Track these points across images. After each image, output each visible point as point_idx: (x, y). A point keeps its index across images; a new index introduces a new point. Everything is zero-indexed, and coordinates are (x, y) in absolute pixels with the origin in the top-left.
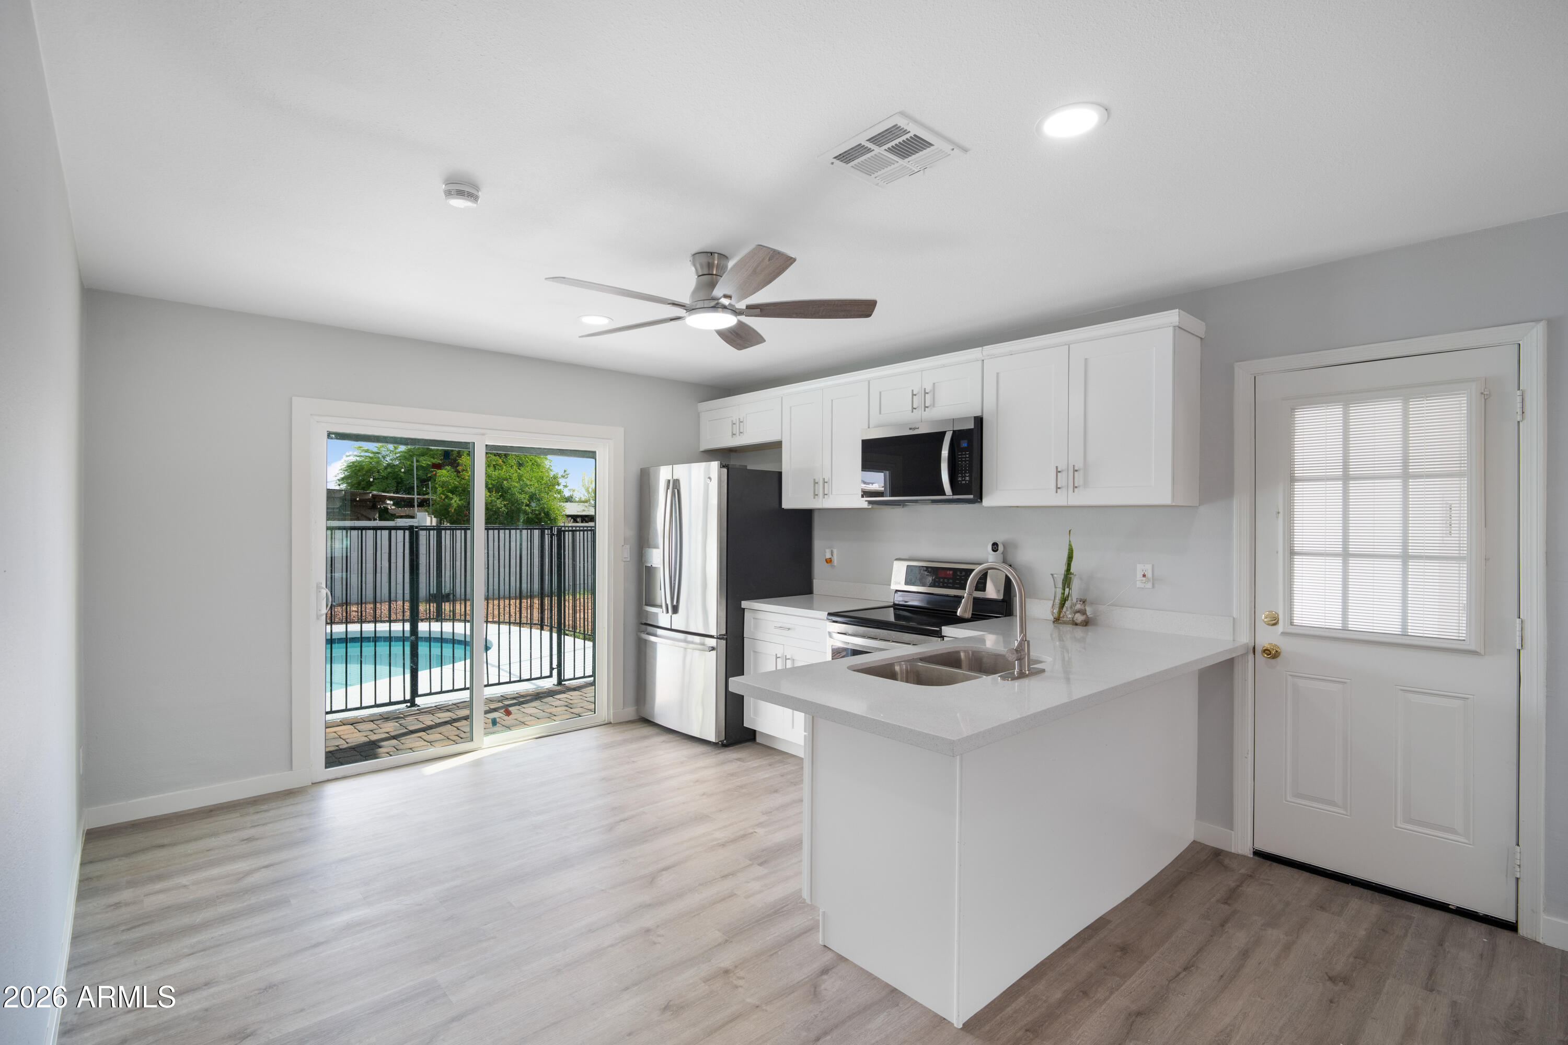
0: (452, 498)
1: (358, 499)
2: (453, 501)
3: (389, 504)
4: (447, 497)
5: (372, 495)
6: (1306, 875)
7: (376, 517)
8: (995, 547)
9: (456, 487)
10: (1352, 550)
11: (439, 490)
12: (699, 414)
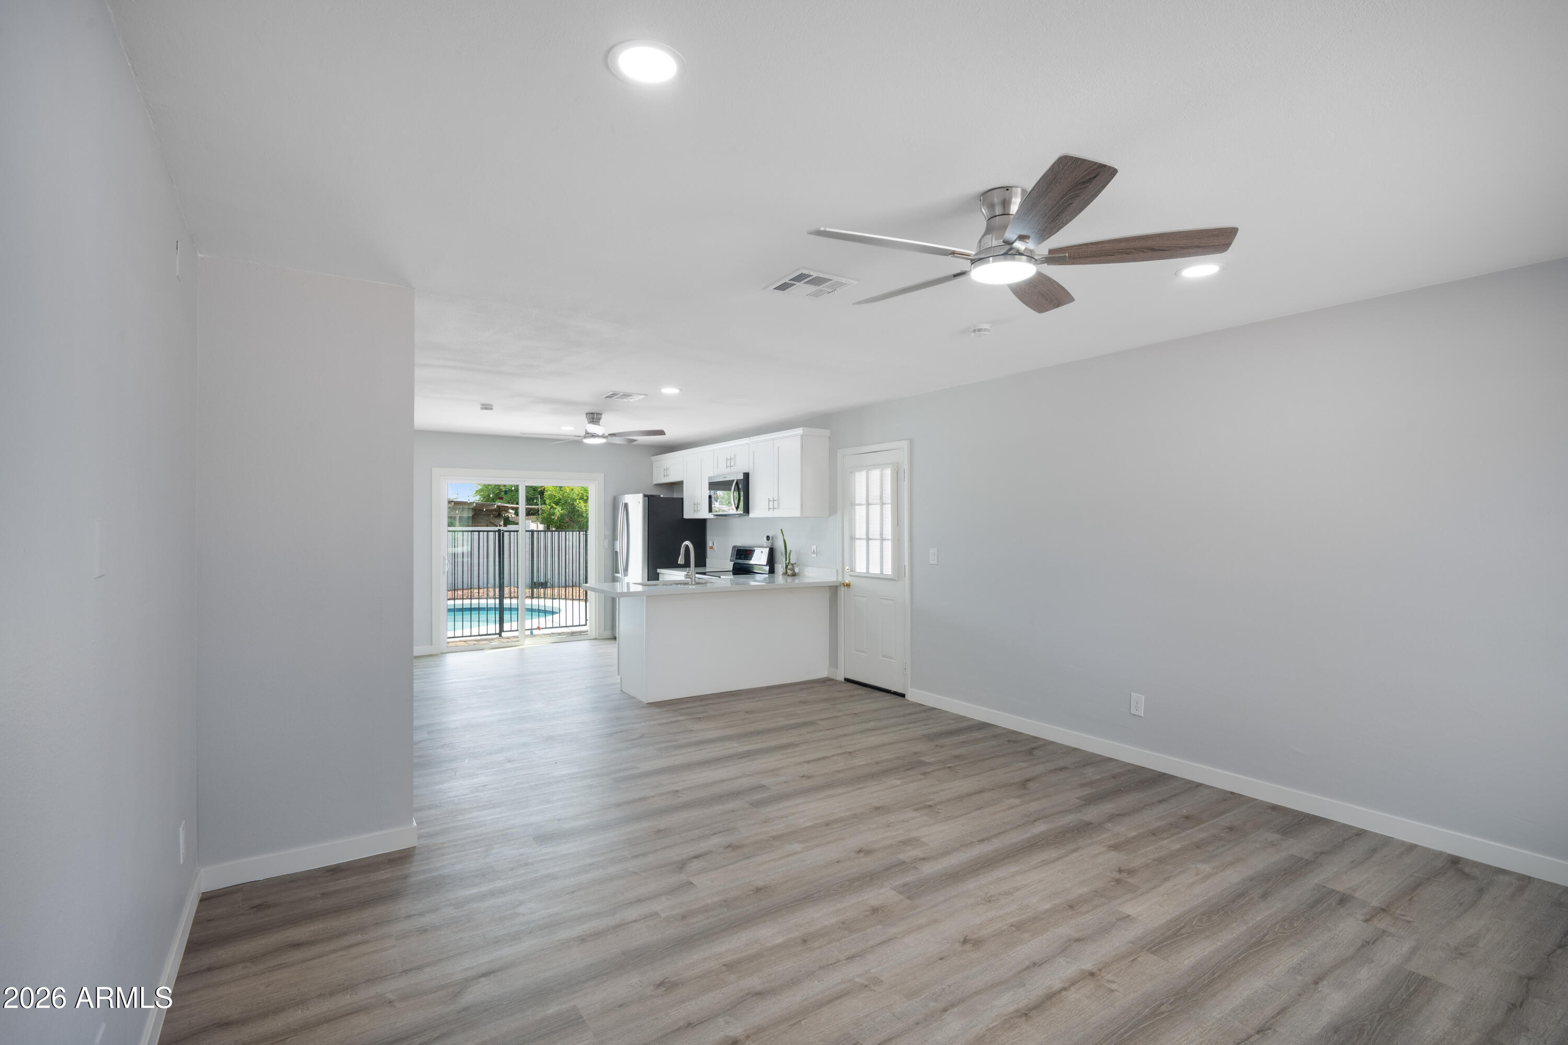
0: (556, 508)
1: (485, 510)
2: (557, 510)
3: (510, 513)
4: (552, 507)
5: (497, 506)
6: (860, 687)
7: (501, 524)
8: (768, 538)
9: (560, 499)
10: (870, 537)
11: (548, 502)
12: (652, 463)
